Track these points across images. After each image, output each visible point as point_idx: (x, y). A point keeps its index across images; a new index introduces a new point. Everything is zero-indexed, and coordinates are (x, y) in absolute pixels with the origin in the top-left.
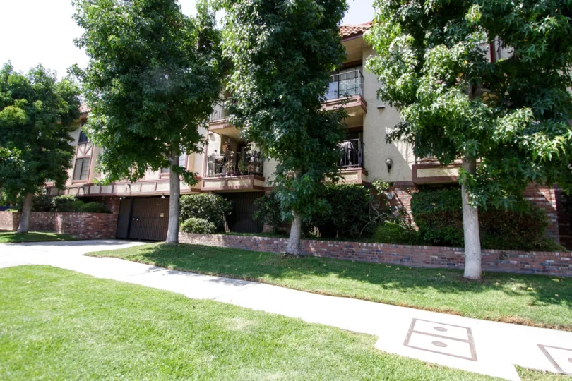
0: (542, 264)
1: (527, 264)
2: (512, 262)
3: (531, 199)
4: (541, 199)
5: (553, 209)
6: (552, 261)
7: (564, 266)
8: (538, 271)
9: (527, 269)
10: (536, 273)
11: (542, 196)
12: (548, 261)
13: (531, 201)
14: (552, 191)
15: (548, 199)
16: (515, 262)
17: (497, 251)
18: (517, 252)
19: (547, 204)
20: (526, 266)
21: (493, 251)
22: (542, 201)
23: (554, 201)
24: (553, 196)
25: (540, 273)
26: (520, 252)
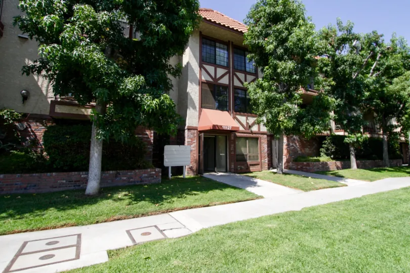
0: (140, 178)
1: (132, 178)
2: (123, 178)
3: (140, 136)
4: (146, 136)
5: (151, 142)
6: (146, 175)
7: (152, 177)
8: (138, 182)
9: (132, 182)
10: (137, 183)
11: (147, 134)
12: (144, 175)
13: (140, 137)
14: (152, 132)
15: (150, 136)
16: (125, 178)
17: (114, 172)
18: (127, 171)
19: (149, 140)
20: (131, 180)
21: (111, 172)
22: (146, 138)
23: (152, 138)
24: (152, 135)
25: (139, 183)
26: (129, 171)
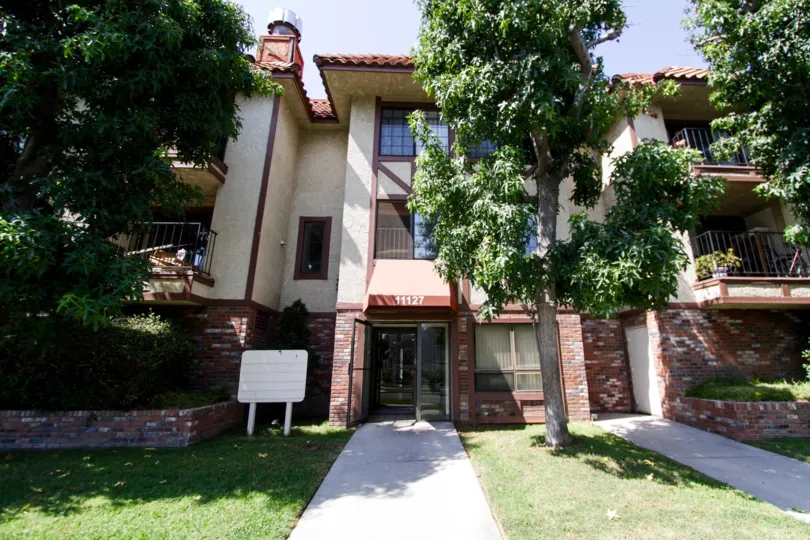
0: (139, 430)
1: (121, 430)
2: (101, 429)
3: (217, 331)
4: (230, 331)
6: (154, 424)
7: (167, 430)
8: (132, 441)
9: (119, 439)
10: (130, 444)
11: (232, 327)
12: (148, 424)
13: (216, 334)
15: (237, 331)
16: (106, 429)
17: (86, 413)
18: (113, 413)
20: (119, 434)
21: (80, 413)
22: (231, 334)
24: (244, 327)
25: (134, 444)
26: (118, 412)
